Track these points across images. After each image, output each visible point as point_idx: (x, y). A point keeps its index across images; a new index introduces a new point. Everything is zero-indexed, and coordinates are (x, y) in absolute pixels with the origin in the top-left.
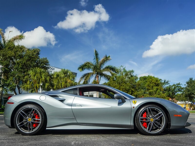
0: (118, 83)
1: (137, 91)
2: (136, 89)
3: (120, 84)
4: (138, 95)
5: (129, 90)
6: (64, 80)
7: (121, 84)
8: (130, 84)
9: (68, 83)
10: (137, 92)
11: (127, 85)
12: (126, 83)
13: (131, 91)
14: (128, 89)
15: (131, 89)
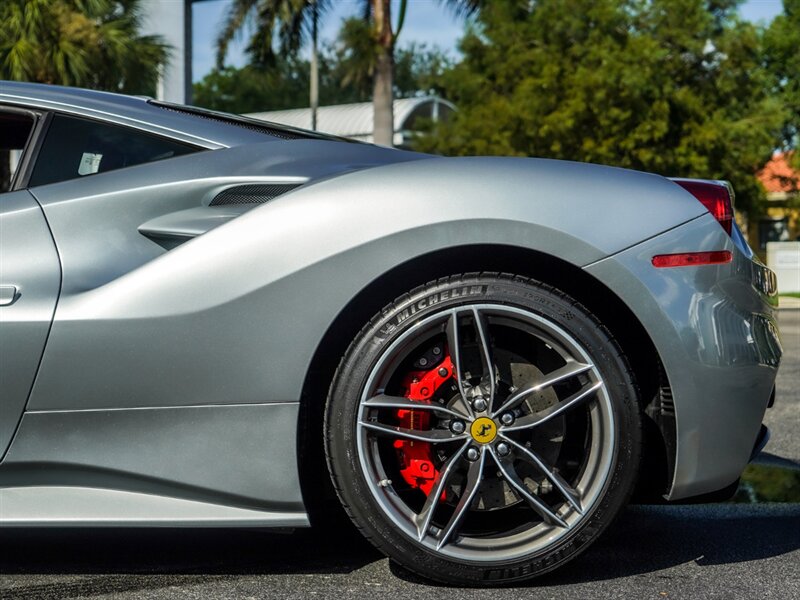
0: (547, 41)
1: (728, 114)
2: (716, 92)
3: (565, 44)
4: (727, 143)
5: (648, 98)
6: (29, 15)
7: (577, 49)
8: (663, 46)
9: (65, 45)
10: (727, 124)
11: (633, 52)
12: (622, 39)
13: (666, 106)
14: (637, 93)
15: (667, 89)
